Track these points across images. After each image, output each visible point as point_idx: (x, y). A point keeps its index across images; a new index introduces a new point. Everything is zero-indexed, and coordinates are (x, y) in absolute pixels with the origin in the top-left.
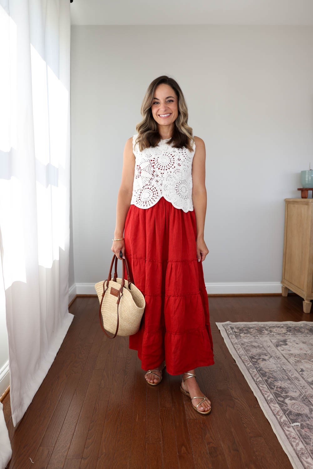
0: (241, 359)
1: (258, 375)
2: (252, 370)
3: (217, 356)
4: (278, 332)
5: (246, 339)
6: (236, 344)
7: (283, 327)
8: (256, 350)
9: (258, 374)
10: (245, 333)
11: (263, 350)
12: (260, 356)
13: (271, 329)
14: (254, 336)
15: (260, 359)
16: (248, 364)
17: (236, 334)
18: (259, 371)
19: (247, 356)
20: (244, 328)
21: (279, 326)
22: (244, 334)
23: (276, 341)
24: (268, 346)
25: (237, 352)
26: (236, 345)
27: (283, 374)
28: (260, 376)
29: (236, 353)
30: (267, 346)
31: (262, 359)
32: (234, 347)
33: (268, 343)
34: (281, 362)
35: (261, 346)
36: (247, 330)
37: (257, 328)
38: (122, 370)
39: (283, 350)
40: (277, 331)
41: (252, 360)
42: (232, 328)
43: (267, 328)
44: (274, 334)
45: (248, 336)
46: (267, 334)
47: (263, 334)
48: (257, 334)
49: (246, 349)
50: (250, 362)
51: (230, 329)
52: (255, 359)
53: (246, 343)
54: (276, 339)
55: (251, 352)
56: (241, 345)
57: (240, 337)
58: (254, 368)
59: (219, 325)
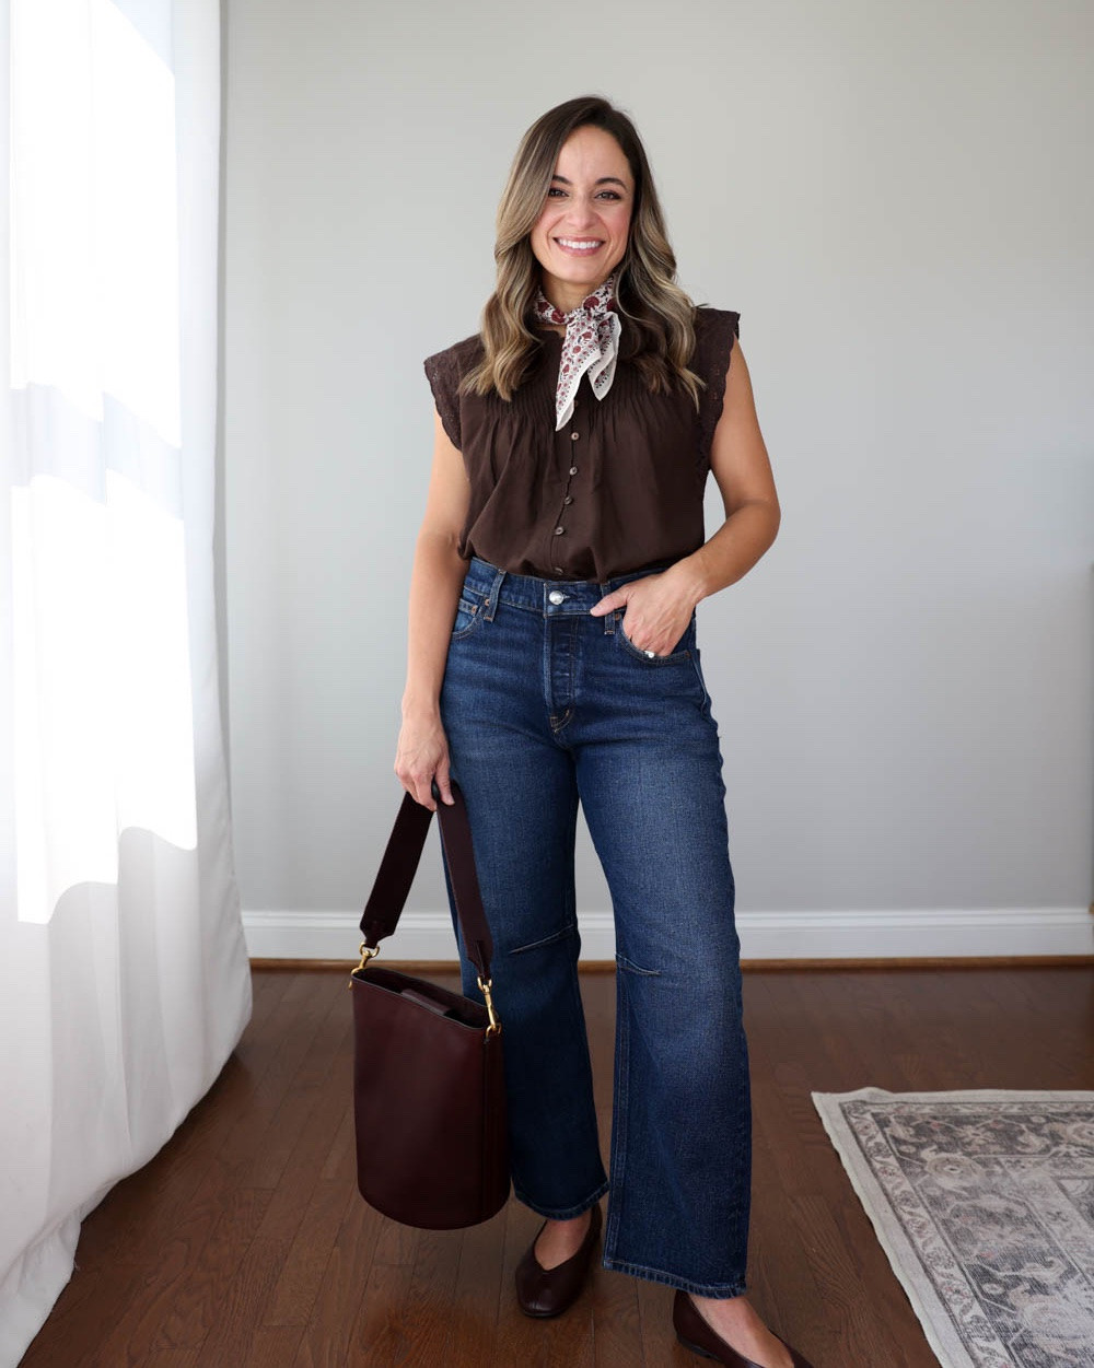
0: (933, 1281)
2: (984, 1344)
4: (1085, 1141)
5: (948, 1174)
6: (907, 1200)
8: (1001, 1236)
9: (1013, 1363)
10: (941, 1149)
11: (1032, 1235)
12: (1020, 1267)
13: (1057, 1126)
14: (984, 1164)
15: (1018, 1280)
16: (964, 1312)
17: (903, 1148)
18: (1021, 1346)
19: (962, 1269)
20: (935, 1118)
21: (1089, 1109)
22: (935, 1150)
23: (1083, 1188)
24: (1054, 1211)
25: (913, 1245)
26: (905, 1208)
29: (910, 1248)
30: (1049, 1213)
31: (1028, 1288)
32: (900, 1219)
33: (1051, 1200)
35: (1021, 1212)
36: (947, 1130)
37: (990, 1121)
40: (1080, 1136)
41: (980, 1288)
42: (882, 1122)
43: (1034, 1119)
44: (1072, 1150)
45: (958, 1163)
46: (1040, 1153)
47: (1023, 1150)
48: (994, 1153)
49: (953, 1229)
50: (977, 1297)
51: (876, 1125)
52: (998, 1282)
53: (950, 1199)
54: (1085, 1178)
55: (980, 1245)
56: (931, 1204)
57: (922, 1168)
58: (993, 1331)
59: (826, 1104)
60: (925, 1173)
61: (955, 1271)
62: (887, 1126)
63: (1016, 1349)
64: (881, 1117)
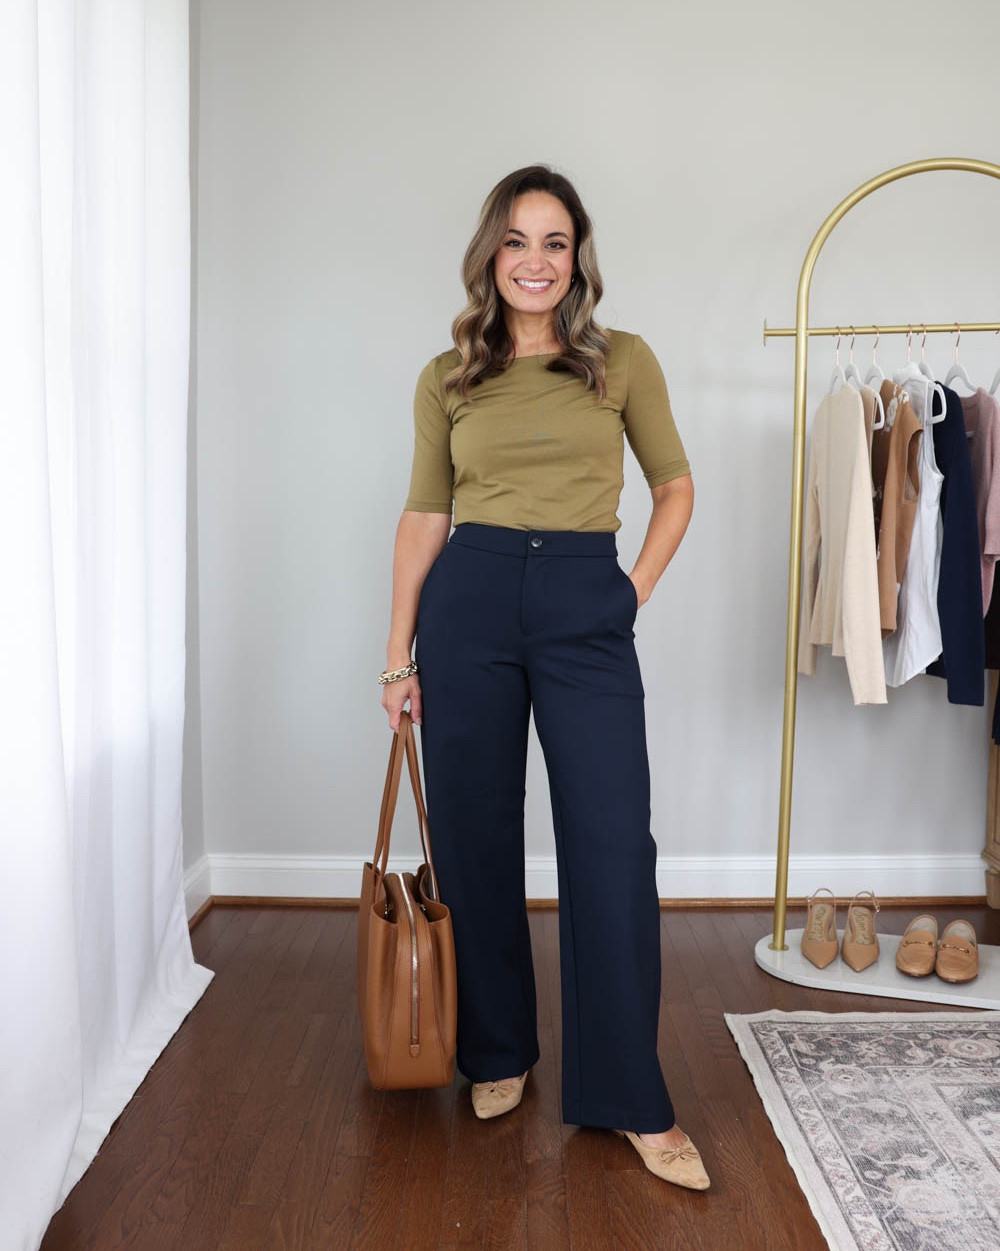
0: (822, 1168)
1: (884, 1242)
2: (861, 1218)
3: (725, 1153)
4: (964, 1055)
5: (841, 1082)
6: (804, 1103)
7: (984, 1034)
9: (885, 1234)
10: (838, 1060)
11: (911, 1132)
12: (899, 1157)
13: (939, 1042)
14: (874, 1073)
15: (895, 1168)
16: (847, 1192)
17: (804, 1061)
18: (892, 1221)
19: (848, 1160)
20: (834, 1035)
21: (970, 1028)
22: (833, 1063)
23: (959, 1093)
24: (931, 1112)
25: (807, 1139)
26: (803, 1110)
27: (984, 1237)
28: (894, 1246)
29: (804, 1142)
30: (928, 1114)
31: (904, 1173)
32: (796, 1119)
33: (930, 1102)
34: (980, 1185)
35: (902, 1113)
36: (844, 1046)
37: (882, 1038)
38: (346, 1208)
39: (990, 1133)
40: (961, 1050)
41: (862, 1174)
42: (787, 1039)
43: (921, 1036)
44: (952, 1062)
45: (851, 1073)
46: (924, 1064)
47: (908, 1062)
48: (884, 1064)
49: (842, 1127)
50: (858, 1181)
51: (781, 1041)
52: (879, 1170)
53: (842, 1102)
54: (962, 1085)
55: (865, 1140)
56: (825, 1107)
57: (819, 1076)
58: (870, 1208)
59: (738, 1024)
60: (823, 1080)
61: (842, 1161)
62: (791, 1042)
63: (889, 1222)
64: (787, 1034)
